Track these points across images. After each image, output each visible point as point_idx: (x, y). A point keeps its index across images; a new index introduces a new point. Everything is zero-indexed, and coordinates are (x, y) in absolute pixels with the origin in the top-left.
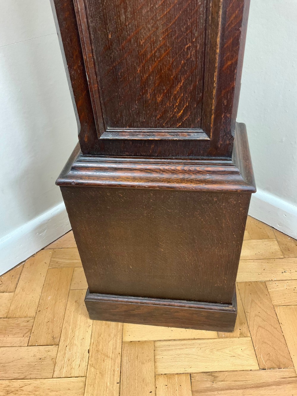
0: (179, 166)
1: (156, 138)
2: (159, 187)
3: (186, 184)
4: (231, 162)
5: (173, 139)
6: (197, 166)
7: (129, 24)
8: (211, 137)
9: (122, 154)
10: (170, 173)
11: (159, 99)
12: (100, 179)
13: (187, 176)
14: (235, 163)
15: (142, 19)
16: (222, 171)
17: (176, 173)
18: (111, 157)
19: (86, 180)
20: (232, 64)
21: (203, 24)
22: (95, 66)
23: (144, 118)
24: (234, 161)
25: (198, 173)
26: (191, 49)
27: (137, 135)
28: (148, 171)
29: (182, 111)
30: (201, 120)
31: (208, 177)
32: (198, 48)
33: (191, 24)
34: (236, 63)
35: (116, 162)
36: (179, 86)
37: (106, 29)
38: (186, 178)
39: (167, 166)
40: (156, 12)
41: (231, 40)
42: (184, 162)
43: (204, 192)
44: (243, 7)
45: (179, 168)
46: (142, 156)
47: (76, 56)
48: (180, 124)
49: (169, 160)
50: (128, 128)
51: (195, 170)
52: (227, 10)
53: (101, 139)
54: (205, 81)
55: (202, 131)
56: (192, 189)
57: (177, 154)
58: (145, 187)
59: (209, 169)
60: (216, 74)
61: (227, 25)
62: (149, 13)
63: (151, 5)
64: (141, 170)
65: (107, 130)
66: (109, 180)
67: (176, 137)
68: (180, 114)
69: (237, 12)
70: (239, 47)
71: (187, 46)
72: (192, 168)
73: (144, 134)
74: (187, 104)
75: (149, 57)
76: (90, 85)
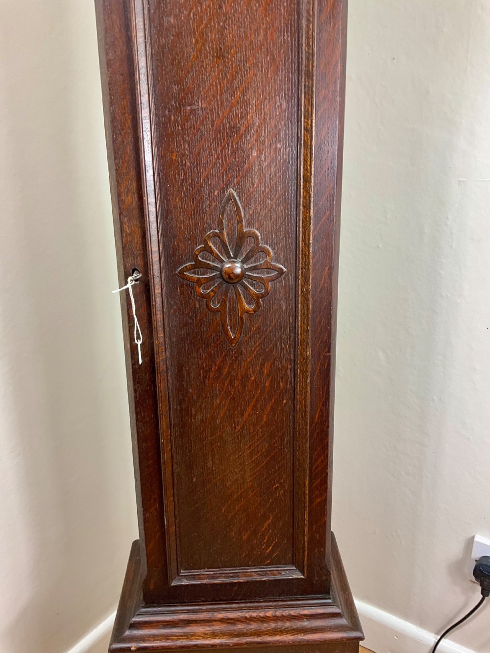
0: (269, 611)
1: (241, 580)
2: (246, 643)
3: (281, 637)
4: (330, 601)
5: (261, 579)
6: (291, 610)
7: (215, 469)
8: (306, 575)
9: (196, 601)
10: (259, 622)
11: (245, 537)
12: (169, 639)
13: (280, 624)
14: (335, 603)
15: (229, 465)
16: (322, 614)
17: (267, 622)
18: (182, 606)
19: (151, 643)
20: (321, 501)
21: (290, 467)
22: (175, 509)
23: (227, 558)
24: (333, 598)
25: (293, 619)
26: (279, 489)
27: (218, 577)
28: (231, 621)
29: (270, 548)
30: (293, 556)
31: (306, 623)
32: (286, 488)
33: (279, 468)
34: (325, 500)
35: (188, 612)
36: (267, 523)
37: (191, 474)
38: (279, 627)
39: (254, 612)
40: (243, 459)
41: (319, 480)
42: (275, 606)
43: (303, 645)
44: (327, 454)
45: (270, 613)
46: (222, 600)
47: (155, 499)
48: (269, 561)
49: (256, 604)
50: (207, 570)
51: (290, 615)
52: (313, 456)
53: (173, 586)
54: (295, 518)
55: (295, 568)
56: (289, 642)
57: (266, 595)
58: (229, 645)
59: (306, 612)
60: (306, 512)
61: (314, 468)
62: (237, 459)
63: (239, 453)
64: (222, 621)
65: (181, 574)
66: (182, 639)
67: (264, 577)
68: (268, 551)
69: (322, 457)
70: (327, 486)
71: (275, 486)
72: (286, 612)
73: (226, 575)
74: (277, 540)
75: (235, 497)
76: (167, 529)
